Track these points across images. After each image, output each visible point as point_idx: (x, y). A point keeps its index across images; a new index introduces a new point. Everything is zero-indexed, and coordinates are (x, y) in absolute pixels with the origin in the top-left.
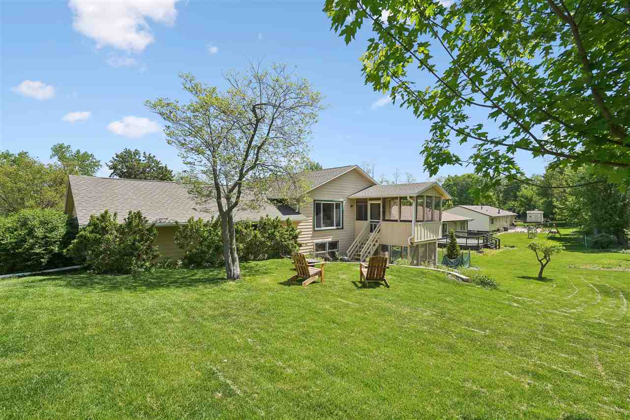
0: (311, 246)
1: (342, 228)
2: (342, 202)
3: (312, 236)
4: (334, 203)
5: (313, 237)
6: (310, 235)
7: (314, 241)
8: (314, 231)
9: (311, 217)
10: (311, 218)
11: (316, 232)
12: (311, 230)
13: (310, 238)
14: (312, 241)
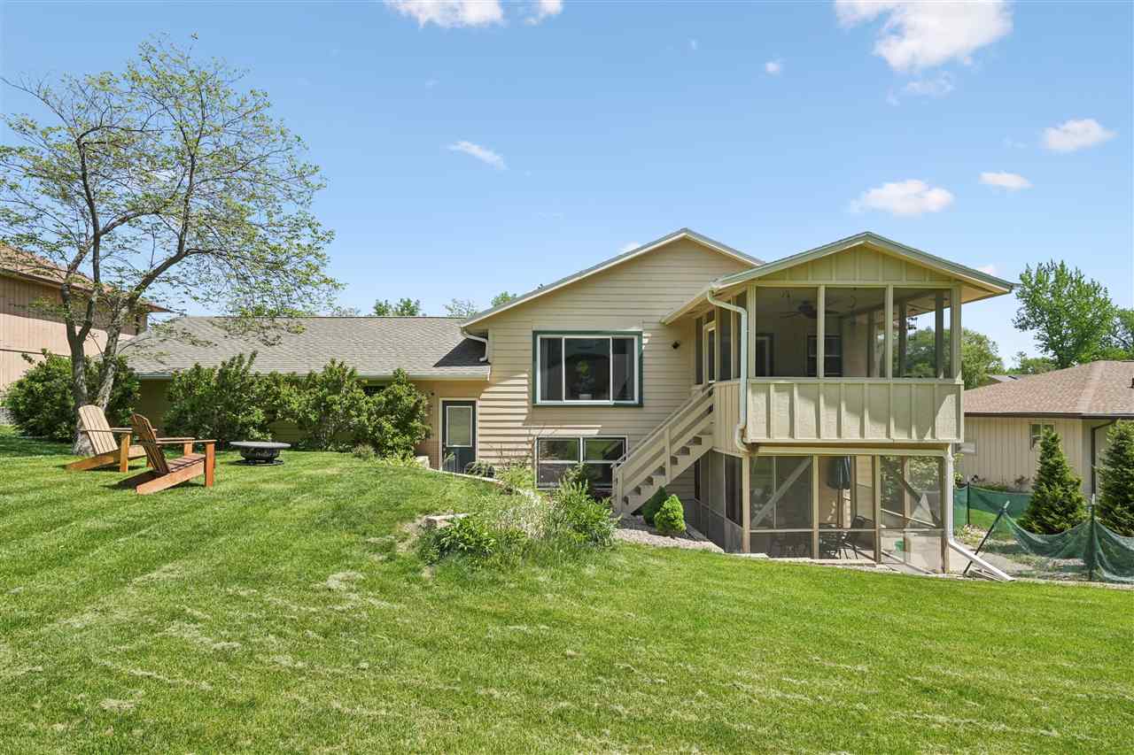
0: (527, 443)
1: (640, 405)
2: (639, 334)
3: (526, 420)
4: (610, 337)
5: (529, 422)
6: (523, 418)
7: (533, 432)
8: (535, 407)
9: (524, 372)
10: (526, 375)
11: (539, 410)
12: (525, 404)
13: (520, 425)
14: (527, 432)
